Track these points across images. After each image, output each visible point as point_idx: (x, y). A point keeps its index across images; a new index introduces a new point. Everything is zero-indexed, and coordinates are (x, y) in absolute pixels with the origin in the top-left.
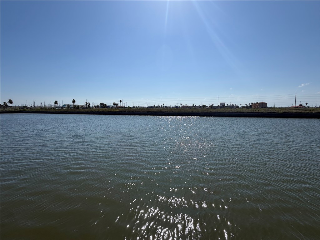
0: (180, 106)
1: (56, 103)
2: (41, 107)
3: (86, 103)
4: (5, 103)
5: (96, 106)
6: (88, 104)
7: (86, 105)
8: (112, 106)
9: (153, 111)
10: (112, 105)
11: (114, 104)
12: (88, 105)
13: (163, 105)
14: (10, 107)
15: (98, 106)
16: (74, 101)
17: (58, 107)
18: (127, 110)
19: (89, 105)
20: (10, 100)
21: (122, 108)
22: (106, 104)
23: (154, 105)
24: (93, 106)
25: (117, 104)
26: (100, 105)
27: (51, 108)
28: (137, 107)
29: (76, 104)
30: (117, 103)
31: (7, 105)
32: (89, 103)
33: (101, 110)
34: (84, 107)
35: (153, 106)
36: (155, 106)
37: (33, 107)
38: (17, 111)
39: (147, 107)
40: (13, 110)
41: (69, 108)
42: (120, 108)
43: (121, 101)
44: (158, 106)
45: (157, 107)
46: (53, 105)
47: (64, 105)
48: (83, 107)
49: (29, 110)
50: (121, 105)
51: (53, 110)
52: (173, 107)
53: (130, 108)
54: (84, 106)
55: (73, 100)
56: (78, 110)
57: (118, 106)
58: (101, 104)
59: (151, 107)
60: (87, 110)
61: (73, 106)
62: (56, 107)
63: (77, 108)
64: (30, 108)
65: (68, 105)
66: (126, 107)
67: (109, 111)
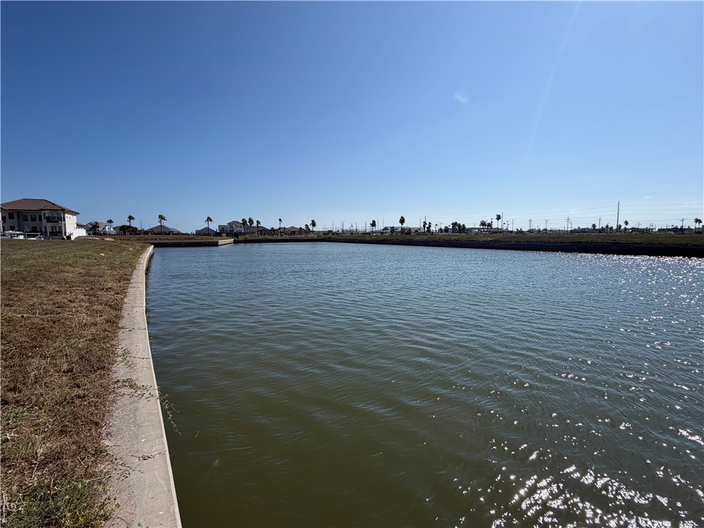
0: (693, 226)
1: (373, 224)
2: (352, 232)
3: (425, 223)
4: (306, 225)
5: (443, 228)
6: (427, 226)
7: (424, 226)
8: (476, 229)
9: (589, 240)
10: (479, 227)
11: (483, 224)
12: (428, 228)
13: (626, 223)
14: (313, 231)
15: (447, 230)
16: (402, 221)
17: (375, 232)
18: (514, 237)
19: (430, 226)
20: (313, 221)
21: (500, 232)
22: (464, 225)
23: (594, 226)
24: (437, 229)
25: (490, 225)
26: (451, 227)
27: (365, 234)
28: (539, 231)
29: (405, 225)
30: (489, 221)
31: (309, 229)
32: (430, 223)
33: (453, 238)
34: (419, 231)
35: (590, 227)
36: (597, 227)
37: (340, 231)
38: (320, 238)
39: (571, 231)
40: (316, 237)
41: (394, 234)
42: (496, 233)
43: (499, 218)
44: (607, 226)
45: (602, 230)
46: (369, 229)
47: (386, 229)
48: (417, 231)
49: (335, 236)
50: (500, 227)
51: (368, 238)
52: (664, 230)
53: (520, 232)
54: (419, 229)
55: (402, 217)
56: (408, 237)
57: (491, 228)
58: (454, 224)
59: (584, 231)
60: (425, 237)
61: (400, 230)
62: (373, 232)
63: (406, 234)
64: (337, 233)
65: (393, 228)
66: (511, 232)
67: (471, 239)
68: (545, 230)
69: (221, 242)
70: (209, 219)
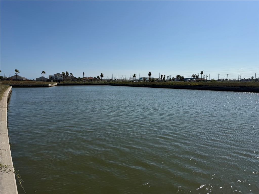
1: (134, 76)
2: (123, 80)
3: (162, 76)
4: (98, 76)
5: (172, 78)
6: (163, 77)
7: (162, 77)
8: (190, 79)
9: (250, 85)
10: (191, 78)
11: (193, 76)
12: (163, 78)
14: (102, 80)
15: (174, 79)
16: (150, 74)
17: (135, 80)
18: (210, 83)
19: (165, 77)
20: (102, 74)
21: (203, 81)
22: (183, 77)
23: (252, 77)
24: (169, 79)
25: (197, 77)
26: (176, 78)
27: (130, 81)
28: (224, 80)
29: (151, 77)
30: (197, 75)
31: (100, 78)
32: (165, 76)
33: (177, 84)
34: (159, 80)
35: (251, 78)
36: (254, 78)
37: (116, 80)
38: (105, 83)
39: (241, 80)
40: (103, 82)
41: (145, 81)
42: (200, 81)
43: (202, 73)
45: (257, 80)
46: (132, 78)
47: (141, 78)
48: (158, 80)
49: (114, 82)
50: (203, 78)
51: (131, 83)
53: (213, 81)
54: (159, 79)
55: (149, 72)
56: (153, 83)
57: (198, 78)
58: (178, 76)
59: (247, 80)
60: (162, 83)
61: (148, 79)
62: (134, 80)
63: (152, 81)
64: (115, 81)
65: (145, 78)
66: (209, 80)
67: (187, 84)
68: (227, 79)
69: (50, 85)
70: (44, 72)
